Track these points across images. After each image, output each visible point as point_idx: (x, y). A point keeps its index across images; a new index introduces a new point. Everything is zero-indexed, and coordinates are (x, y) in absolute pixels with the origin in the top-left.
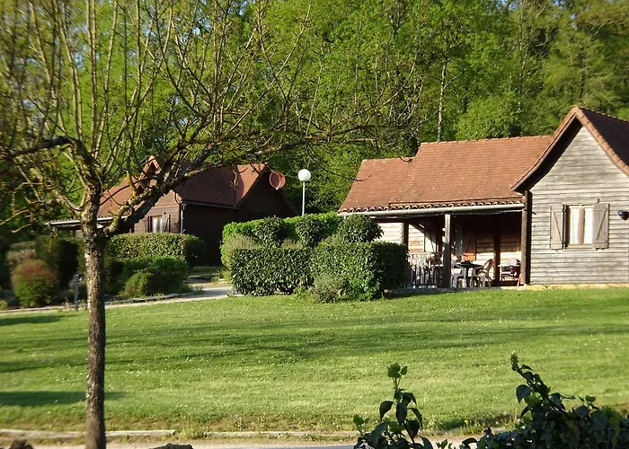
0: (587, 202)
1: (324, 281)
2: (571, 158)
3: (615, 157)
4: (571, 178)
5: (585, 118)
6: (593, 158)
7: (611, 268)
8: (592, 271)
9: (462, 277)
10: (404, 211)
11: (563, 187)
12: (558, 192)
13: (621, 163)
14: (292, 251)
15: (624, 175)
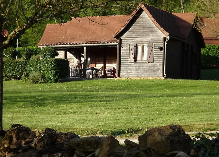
0: (145, 43)
1: (34, 74)
2: (139, 24)
3: (157, 24)
4: (139, 33)
5: (145, 8)
6: (148, 24)
7: (155, 71)
8: (146, 72)
9: (91, 74)
10: (67, 46)
11: (134, 36)
12: (133, 38)
13: (160, 27)
14: (19, 62)
15: (161, 32)
